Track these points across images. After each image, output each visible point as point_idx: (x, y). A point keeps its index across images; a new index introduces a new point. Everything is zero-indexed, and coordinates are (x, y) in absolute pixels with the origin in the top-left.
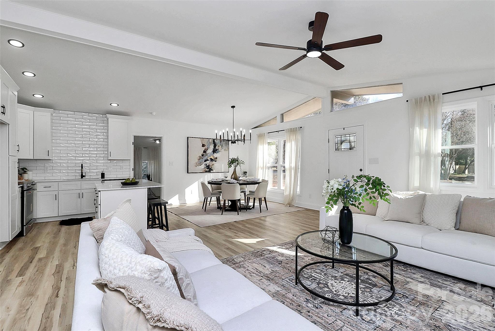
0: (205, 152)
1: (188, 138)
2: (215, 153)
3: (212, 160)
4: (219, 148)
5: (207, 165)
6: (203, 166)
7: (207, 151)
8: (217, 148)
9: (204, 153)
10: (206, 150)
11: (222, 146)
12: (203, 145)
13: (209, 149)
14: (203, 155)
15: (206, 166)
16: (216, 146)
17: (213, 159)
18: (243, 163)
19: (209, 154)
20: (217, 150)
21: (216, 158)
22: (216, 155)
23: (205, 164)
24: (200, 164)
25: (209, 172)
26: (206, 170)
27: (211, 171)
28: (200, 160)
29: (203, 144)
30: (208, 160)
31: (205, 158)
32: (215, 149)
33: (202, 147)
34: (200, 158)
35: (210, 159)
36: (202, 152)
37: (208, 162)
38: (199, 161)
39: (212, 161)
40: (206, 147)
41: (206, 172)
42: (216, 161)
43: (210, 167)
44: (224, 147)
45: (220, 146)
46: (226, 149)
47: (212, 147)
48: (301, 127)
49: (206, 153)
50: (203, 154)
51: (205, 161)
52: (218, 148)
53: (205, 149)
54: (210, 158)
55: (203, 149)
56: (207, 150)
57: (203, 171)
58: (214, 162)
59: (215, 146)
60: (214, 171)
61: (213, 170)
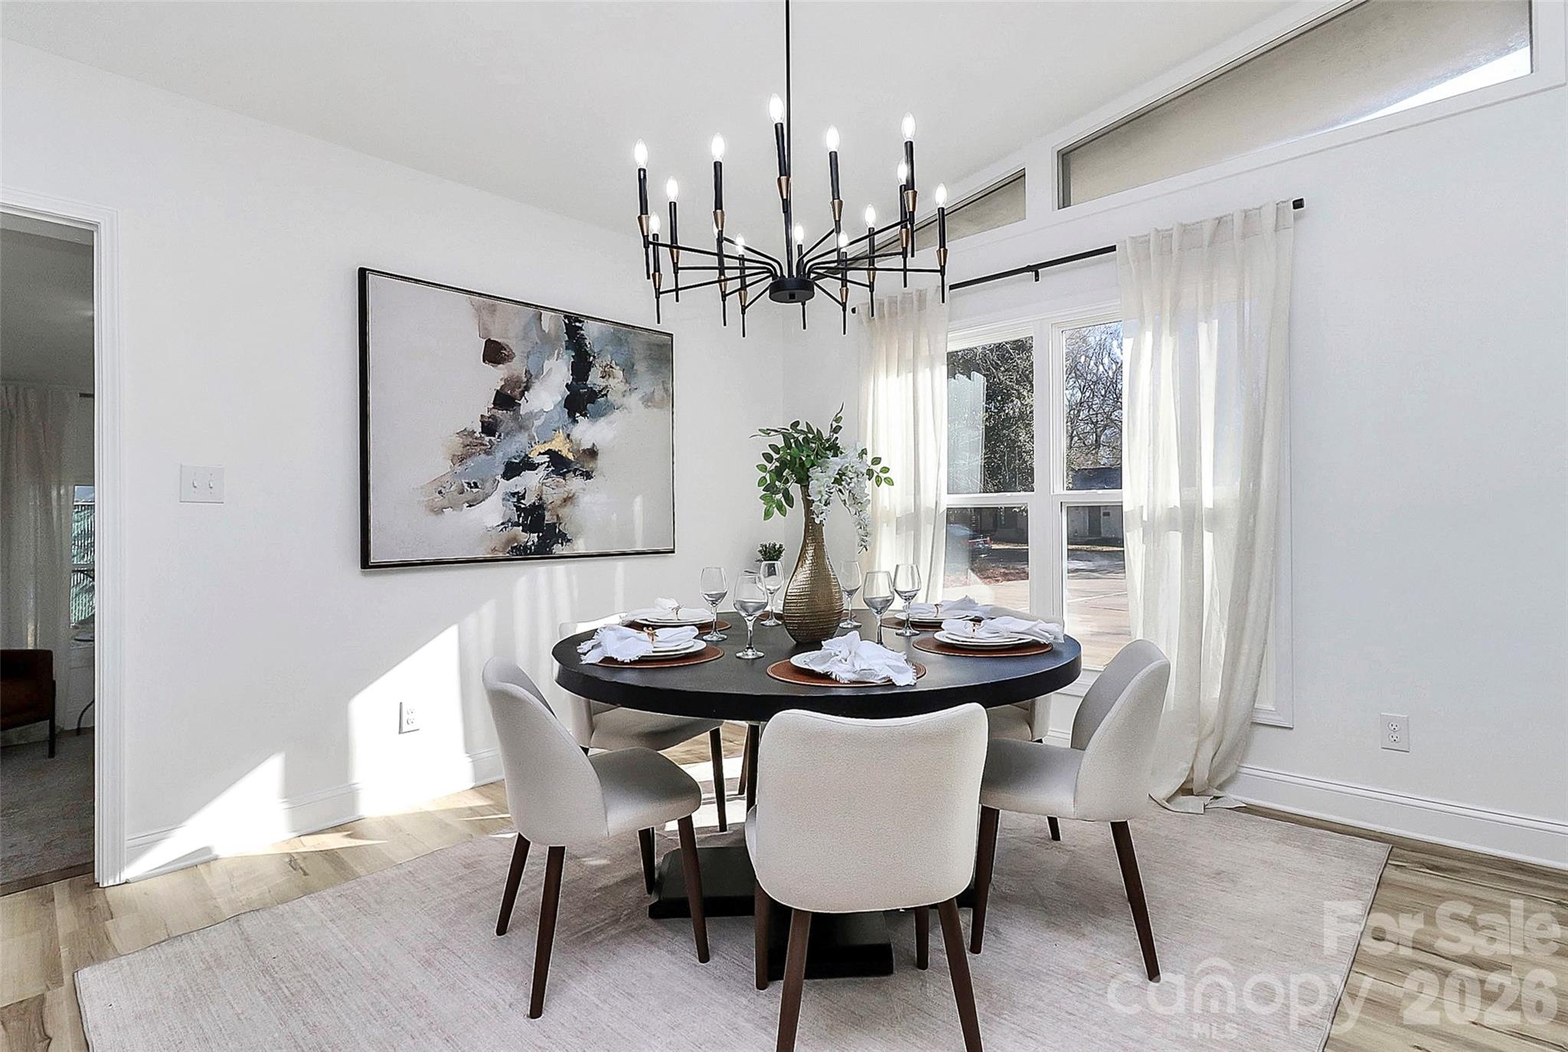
0: (506, 400)
1: (363, 273)
2: (584, 415)
3: (559, 464)
4: (612, 382)
5: (527, 502)
6: (493, 512)
7: (522, 394)
8: (595, 379)
9: (499, 413)
10: (517, 391)
11: (629, 370)
12: (494, 353)
13: (536, 387)
14: (489, 427)
15: (518, 509)
16: (590, 365)
17: (571, 456)
18: (877, 468)
19: (537, 423)
20: (593, 395)
21: (592, 453)
22: (587, 432)
23: (513, 494)
24: (473, 493)
25: (542, 551)
26: (515, 539)
27: (558, 549)
28: (470, 463)
29: (489, 343)
30: (533, 467)
31: (511, 448)
32: (586, 386)
33: (489, 366)
34: (470, 448)
35: (546, 458)
36: (483, 404)
37: (530, 482)
38: (458, 469)
39: (564, 475)
40: (516, 367)
41: (520, 553)
42: (588, 475)
43: (549, 518)
44: (646, 382)
45: (618, 373)
46: (657, 397)
47: (558, 373)
48: (1298, 204)
49: (517, 413)
50: (492, 417)
51: (512, 470)
52: (602, 383)
53: (511, 382)
54: (547, 447)
55: (495, 377)
56: (527, 388)
57: (494, 550)
58: (575, 483)
59: (581, 366)
60: (580, 546)
61: (569, 540)
